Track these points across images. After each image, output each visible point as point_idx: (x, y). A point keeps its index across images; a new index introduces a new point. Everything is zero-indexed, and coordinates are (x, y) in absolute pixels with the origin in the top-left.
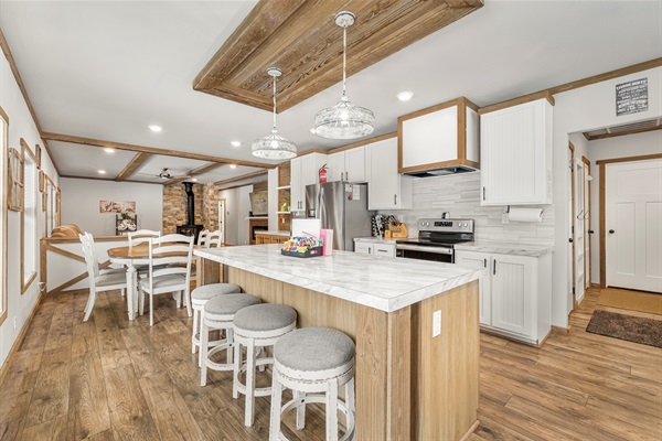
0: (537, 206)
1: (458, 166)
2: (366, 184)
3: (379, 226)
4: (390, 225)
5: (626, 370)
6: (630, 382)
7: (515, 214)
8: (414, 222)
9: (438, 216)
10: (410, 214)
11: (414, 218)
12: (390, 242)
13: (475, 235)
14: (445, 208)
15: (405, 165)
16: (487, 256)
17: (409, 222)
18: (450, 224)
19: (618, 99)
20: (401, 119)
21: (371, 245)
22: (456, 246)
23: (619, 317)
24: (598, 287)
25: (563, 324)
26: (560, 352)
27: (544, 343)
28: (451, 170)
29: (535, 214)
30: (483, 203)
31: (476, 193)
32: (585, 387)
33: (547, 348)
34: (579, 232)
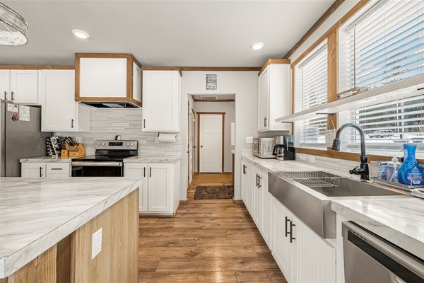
0: (173, 133)
1: (127, 102)
2: (40, 107)
3: (55, 146)
4: (67, 146)
5: (210, 215)
6: (212, 222)
7: (162, 137)
8: (92, 142)
9: (112, 138)
10: (88, 136)
11: (91, 139)
12: (66, 160)
13: (139, 151)
14: (118, 132)
15: (82, 95)
16: (146, 165)
17: (87, 142)
18: (121, 144)
19: (207, 82)
20: (78, 56)
21: (43, 165)
22: (124, 160)
23: (205, 187)
24: (197, 174)
25: (185, 199)
26: (184, 216)
27: (176, 213)
28: (122, 105)
29: (172, 138)
30: (144, 130)
31: (140, 122)
32: (196, 233)
33: (178, 216)
34: (191, 147)
